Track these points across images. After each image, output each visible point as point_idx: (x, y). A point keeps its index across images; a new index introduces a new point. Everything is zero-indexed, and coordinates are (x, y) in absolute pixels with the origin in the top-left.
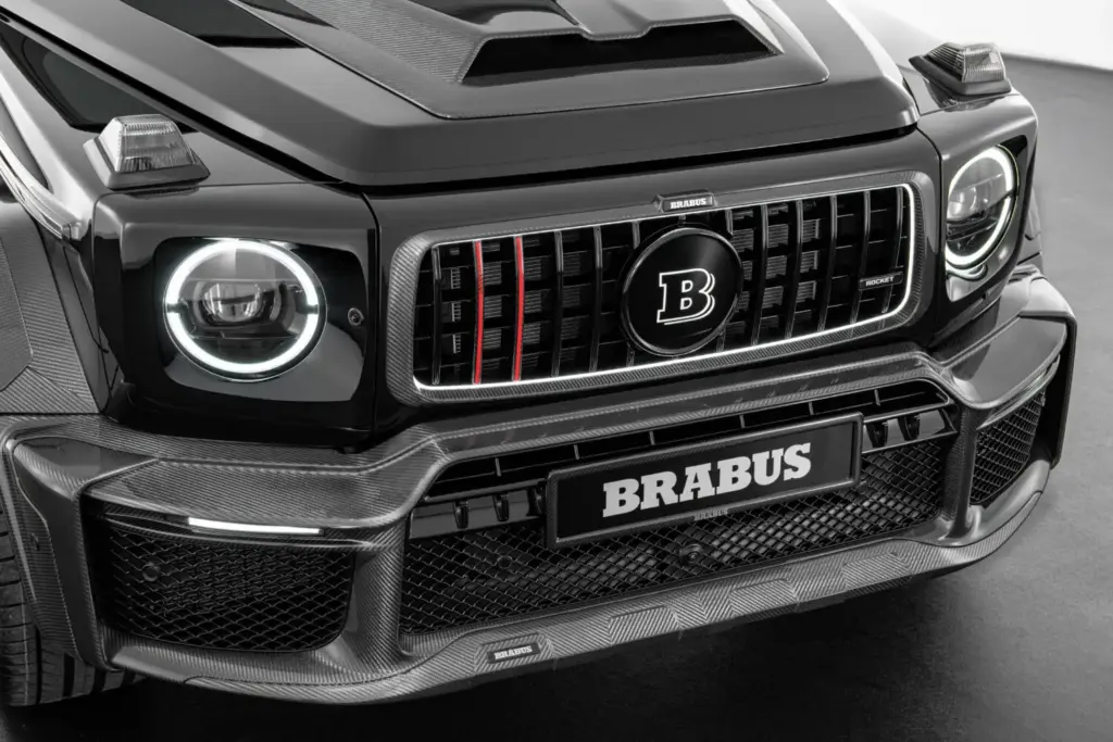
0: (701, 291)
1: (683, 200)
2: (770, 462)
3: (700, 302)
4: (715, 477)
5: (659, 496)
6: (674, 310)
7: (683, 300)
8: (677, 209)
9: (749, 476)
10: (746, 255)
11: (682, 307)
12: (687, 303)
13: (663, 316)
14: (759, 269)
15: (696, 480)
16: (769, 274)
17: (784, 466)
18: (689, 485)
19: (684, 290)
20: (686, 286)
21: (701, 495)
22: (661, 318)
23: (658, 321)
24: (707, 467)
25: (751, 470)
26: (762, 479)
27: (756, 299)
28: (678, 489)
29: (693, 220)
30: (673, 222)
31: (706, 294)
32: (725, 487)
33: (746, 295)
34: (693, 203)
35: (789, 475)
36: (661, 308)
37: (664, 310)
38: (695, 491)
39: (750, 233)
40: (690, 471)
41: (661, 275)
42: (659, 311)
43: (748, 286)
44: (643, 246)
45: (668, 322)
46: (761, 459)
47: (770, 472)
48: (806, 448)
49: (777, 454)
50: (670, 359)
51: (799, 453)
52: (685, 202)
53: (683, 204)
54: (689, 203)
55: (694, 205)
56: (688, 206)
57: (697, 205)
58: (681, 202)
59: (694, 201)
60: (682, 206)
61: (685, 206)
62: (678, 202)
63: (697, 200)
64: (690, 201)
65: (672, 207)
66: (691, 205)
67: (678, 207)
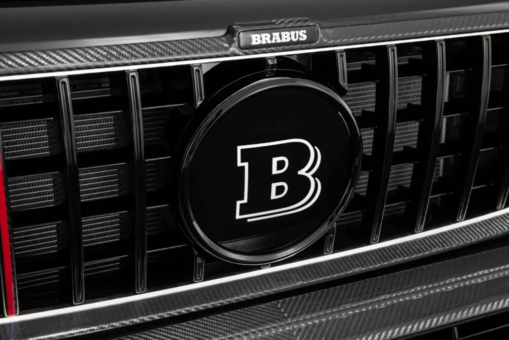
0: (302, 172)
1: (271, 30)
3: (299, 187)
6: (260, 200)
7: (274, 186)
8: (261, 46)
10: (365, 119)
11: (273, 196)
12: (280, 190)
13: (245, 209)
14: (383, 139)
16: (398, 147)
19: (275, 171)
20: (277, 165)
22: (241, 214)
23: (238, 217)
27: (377, 183)
29: (285, 66)
30: (257, 68)
31: (309, 175)
33: (364, 178)
34: (287, 36)
36: (243, 199)
37: (245, 201)
39: (370, 89)
41: (239, 148)
42: (239, 203)
43: (368, 163)
44: (209, 104)
45: (253, 217)
50: (259, 268)
52: (274, 34)
53: (271, 39)
54: (280, 36)
55: (288, 40)
56: (279, 41)
57: (294, 40)
58: (269, 35)
59: (288, 33)
60: (269, 42)
61: (273, 42)
62: (263, 35)
63: (293, 33)
64: (283, 34)
65: (254, 43)
66: (284, 40)
67: (264, 42)
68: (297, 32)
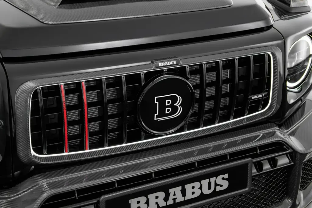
0: (175, 105)
1: (165, 62)
2: (210, 184)
4: (184, 192)
5: (157, 203)
6: (162, 114)
7: (167, 109)
8: (162, 66)
9: (200, 191)
10: (196, 87)
11: (166, 112)
12: (168, 110)
13: (157, 117)
14: (203, 92)
15: (175, 195)
16: (208, 95)
17: (216, 185)
18: (171, 197)
19: (167, 104)
20: (167, 103)
21: (177, 201)
22: (156, 118)
23: (155, 119)
24: (180, 188)
25: (201, 188)
26: (206, 191)
27: (201, 107)
28: (166, 199)
29: (170, 71)
30: (161, 73)
31: (178, 105)
32: (189, 196)
33: (197, 105)
34: (170, 63)
35: (218, 189)
36: (157, 113)
37: (157, 114)
38: (174, 199)
39: (198, 77)
40: (171, 191)
41: (156, 98)
42: (155, 115)
43: (198, 101)
45: (160, 119)
46: (205, 182)
47: (209, 188)
48: (226, 176)
49: (213, 180)
50: (162, 136)
51: (223, 179)
52: (166, 63)
53: (165, 64)
54: (168, 63)
55: (170, 64)
56: (167, 65)
57: (172, 64)
58: (164, 63)
59: (170, 62)
60: (164, 65)
61: (166, 65)
62: (162, 63)
63: (171, 62)
64: (169, 62)
65: (160, 66)
66: (169, 64)
67: (163, 65)
68: (173, 62)
